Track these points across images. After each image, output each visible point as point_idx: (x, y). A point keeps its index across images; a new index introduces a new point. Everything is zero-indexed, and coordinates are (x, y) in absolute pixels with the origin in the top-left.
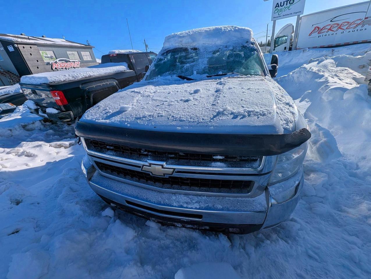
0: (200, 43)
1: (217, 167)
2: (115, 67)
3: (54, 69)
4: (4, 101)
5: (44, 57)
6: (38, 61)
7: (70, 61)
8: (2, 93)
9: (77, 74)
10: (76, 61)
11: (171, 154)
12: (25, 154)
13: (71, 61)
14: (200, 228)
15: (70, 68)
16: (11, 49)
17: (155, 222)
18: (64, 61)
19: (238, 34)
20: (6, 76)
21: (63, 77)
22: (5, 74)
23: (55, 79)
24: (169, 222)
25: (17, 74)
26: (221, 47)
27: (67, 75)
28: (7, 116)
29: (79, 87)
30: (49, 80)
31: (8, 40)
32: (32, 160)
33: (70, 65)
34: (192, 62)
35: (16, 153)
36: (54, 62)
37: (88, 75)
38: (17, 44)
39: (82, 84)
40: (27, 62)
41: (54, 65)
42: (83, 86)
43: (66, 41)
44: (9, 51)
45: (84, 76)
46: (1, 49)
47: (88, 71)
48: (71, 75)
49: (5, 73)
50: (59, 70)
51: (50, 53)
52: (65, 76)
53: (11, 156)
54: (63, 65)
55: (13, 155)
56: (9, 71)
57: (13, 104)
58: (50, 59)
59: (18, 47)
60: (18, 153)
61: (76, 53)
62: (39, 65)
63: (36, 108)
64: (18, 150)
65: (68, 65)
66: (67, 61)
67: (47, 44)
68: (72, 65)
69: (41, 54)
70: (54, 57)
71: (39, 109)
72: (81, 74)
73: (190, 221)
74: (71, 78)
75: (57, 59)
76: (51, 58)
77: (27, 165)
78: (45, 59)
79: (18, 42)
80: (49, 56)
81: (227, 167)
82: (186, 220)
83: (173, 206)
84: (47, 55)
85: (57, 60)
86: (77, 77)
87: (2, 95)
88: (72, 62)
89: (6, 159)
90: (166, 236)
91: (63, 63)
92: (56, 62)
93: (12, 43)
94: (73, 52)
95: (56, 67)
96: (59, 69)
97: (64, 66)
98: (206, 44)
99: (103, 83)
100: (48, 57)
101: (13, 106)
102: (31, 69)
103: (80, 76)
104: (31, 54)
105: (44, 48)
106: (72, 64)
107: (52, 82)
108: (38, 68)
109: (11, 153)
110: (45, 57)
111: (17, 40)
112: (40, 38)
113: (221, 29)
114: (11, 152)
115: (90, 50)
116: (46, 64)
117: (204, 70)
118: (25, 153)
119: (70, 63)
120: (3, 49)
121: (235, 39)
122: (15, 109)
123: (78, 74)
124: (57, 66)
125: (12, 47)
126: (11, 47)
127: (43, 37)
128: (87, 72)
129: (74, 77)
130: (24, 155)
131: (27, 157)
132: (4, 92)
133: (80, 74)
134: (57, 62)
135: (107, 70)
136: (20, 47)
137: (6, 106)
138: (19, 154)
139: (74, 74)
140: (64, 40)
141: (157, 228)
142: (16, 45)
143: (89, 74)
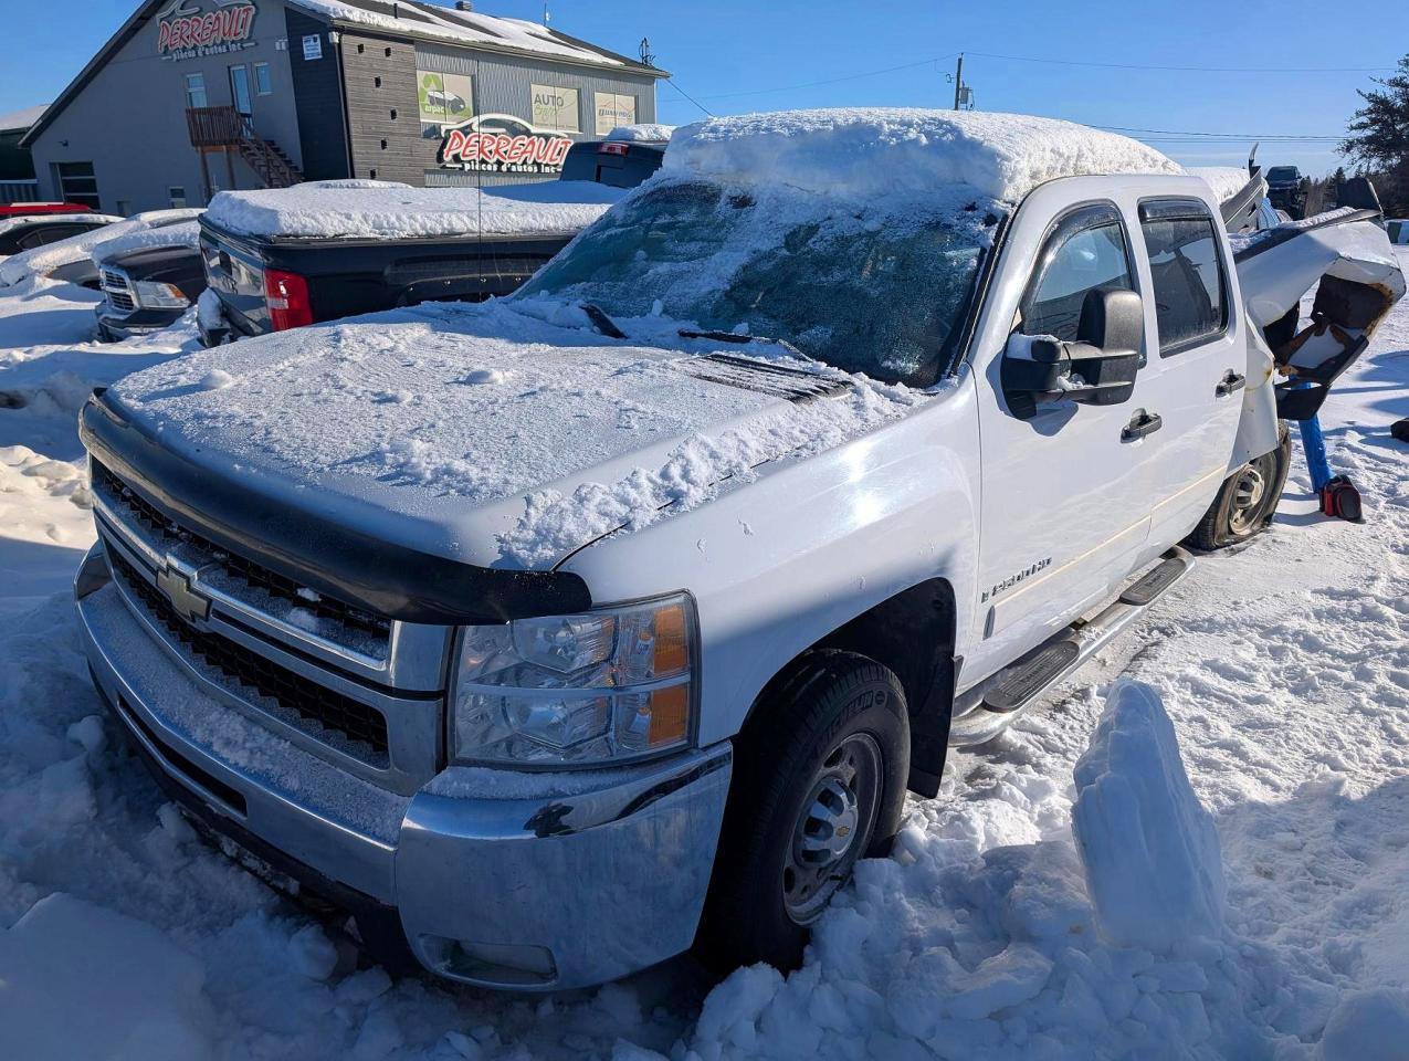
0: (769, 179)
1: (299, 627)
2: (588, 206)
3: (448, 158)
4: (155, 274)
5: (427, 101)
6: (393, 114)
7: (528, 133)
8: (166, 241)
9: (399, 218)
10: (558, 137)
11: (220, 550)
12: (75, 493)
13: (533, 130)
14: (274, 882)
15: (520, 162)
16: (312, 49)
17: (181, 814)
18: (504, 130)
19: (941, 168)
20: (252, 164)
21: (336, 223)
22: (253, 154)
23: (305, 226)
24: (212, 831)
25: (298, 160)
26: (838, 212)
27: (357, 216)
28: (145, 334)
29: (382, 273)
30: (282, 223)
31: (314, 11)
32: (80, 519)
33: (524, 152)
34: (689, 260)
35: (53, 481)
36: (458, 129)
37: (444, 229)
38: (342, 31)
39: (398, 263)
40: (352, 116)
41: (454, 138)
42: (400, 270)
43: (552, 32)
44: (303, 56)
45: (424, 228)
46: (277, 44)
47: (447, 211)
48: (372, 217)
49: (257, 152)
50: (467, 167)
51: (456, 86)
52: (348, 217)
53: (31, 485)
54: (493, 147)
55: (40, 485)
56: (271, 143)
57: (180, 293)
58: (448, 110)
59: (339, 45)
60: (58, 481)
61: (570, 96)
62: (392, 134)
63: (217, 327)
64: (61, 468)
65: (512, 149)
66: (514, 130)
67: (457, 41)
68: (532, 152)
69: (420, 84)
70: (469, 104)
71: (226, 331)
72: (416, 221)
73: (227, 818)
74: (368, 232)
75: (476, 113)
76: (456, 106)
77: (51, 531)
78: (427, 108)
79: (345, 24)
80: (449, 96)
81: (316, 634)
82: (216, 811)
83: (189, 736)
84: (442, 91)
85: (475, 121)
86: (392, 227)
87: (164, 245)
88: (539, 135)
89: (8, 491)
90: (176, 872)
91: (495, 135)
92: (467, 130)
93: (325, 24)
94: (559, 92)
95: (461, 150)
96: (469, 162)
97: (497, 151)
98: (793, 190)
99: (494, 271)
100: (441, 102)
101: (178, 301)
102: (354, 145)
103: (408, 228)
104: (378, 82)
105: (437, 59)
106: (537, 144)
107: (288, 236)
108: (384, 144)
109: (36, 474)
110: (431, 97)
111: (347, 15)
112: (443, 9)
113: (875, 131)
114: (38, 470)
115: (640, 88)
116: (423, 130)
117: (697, 306)
118: (78, 487)
119: (526, 141)
120: (284, 47)
121: (919, 185)
122: (182, 313)
123: (404, 217)
124: (467, 146)
125: (319, 41)
126: (315, 40)
127: (460, 6)
128: (446, 215)
129: (380, 227)
130: (69, 494)
131: (73, 505)
132: (176, 238)
133: (411, 217)
134: (475, 128)
135: (542, 216)
136: (350, 43)
137: (158, 292)
138: (59, 485)
139: (386, 216)
140: (542, 30)
141: (173, 835)
142: (335, 37)
143: (450, 224)
